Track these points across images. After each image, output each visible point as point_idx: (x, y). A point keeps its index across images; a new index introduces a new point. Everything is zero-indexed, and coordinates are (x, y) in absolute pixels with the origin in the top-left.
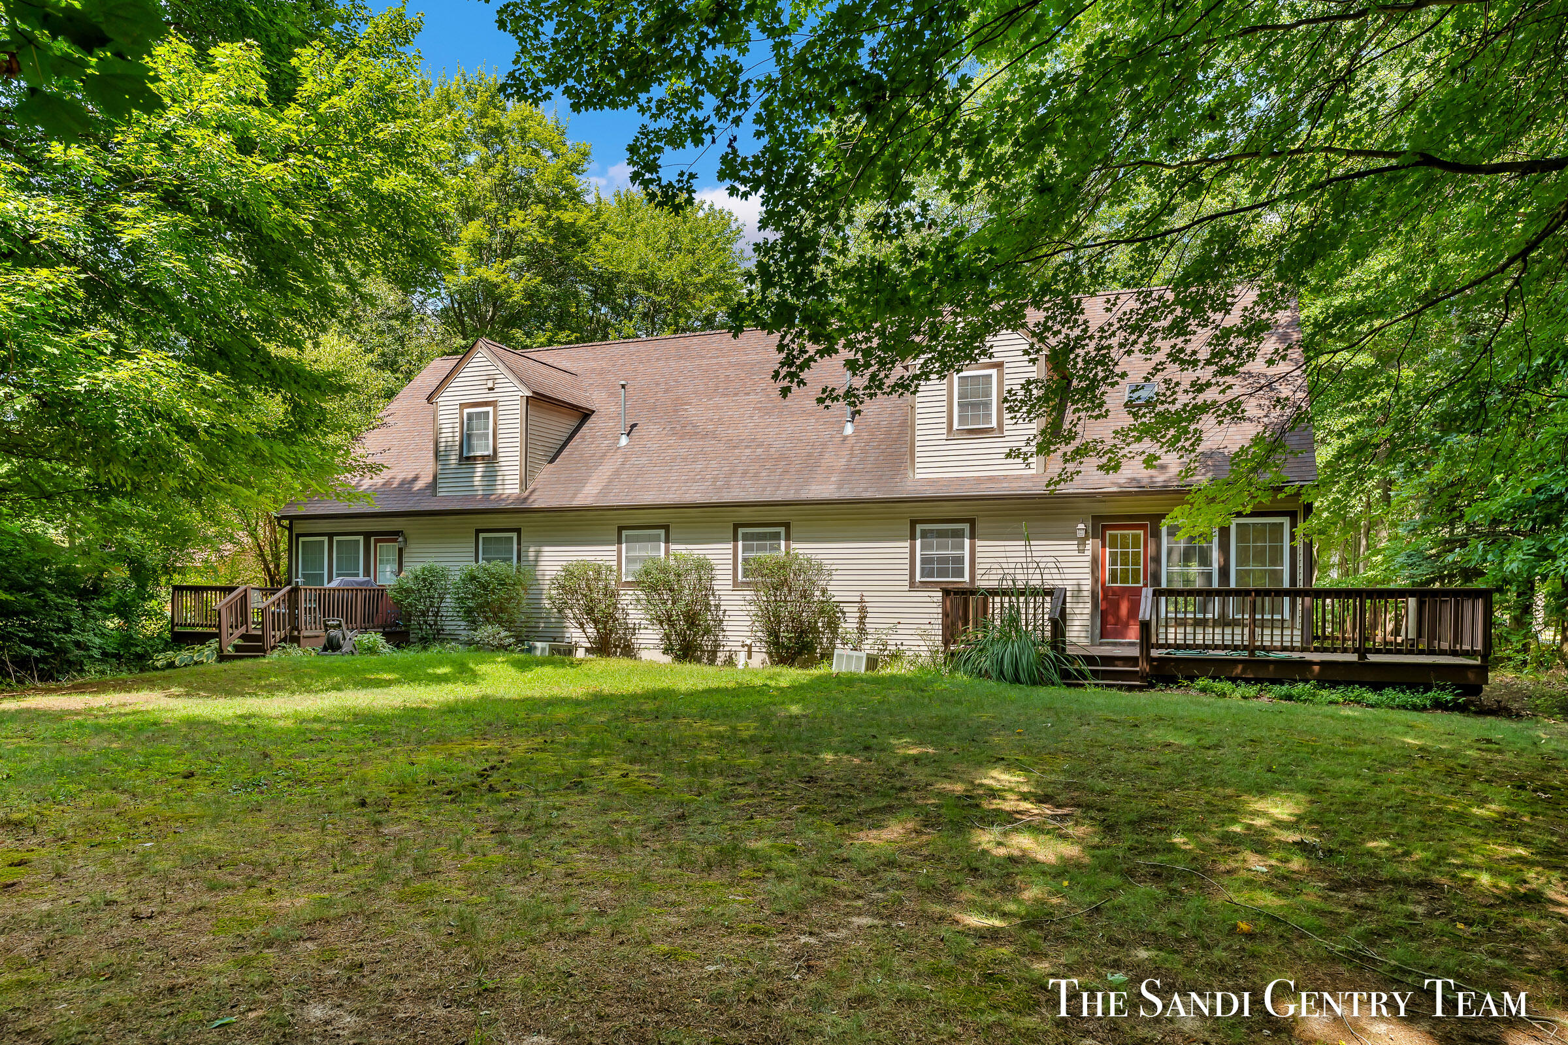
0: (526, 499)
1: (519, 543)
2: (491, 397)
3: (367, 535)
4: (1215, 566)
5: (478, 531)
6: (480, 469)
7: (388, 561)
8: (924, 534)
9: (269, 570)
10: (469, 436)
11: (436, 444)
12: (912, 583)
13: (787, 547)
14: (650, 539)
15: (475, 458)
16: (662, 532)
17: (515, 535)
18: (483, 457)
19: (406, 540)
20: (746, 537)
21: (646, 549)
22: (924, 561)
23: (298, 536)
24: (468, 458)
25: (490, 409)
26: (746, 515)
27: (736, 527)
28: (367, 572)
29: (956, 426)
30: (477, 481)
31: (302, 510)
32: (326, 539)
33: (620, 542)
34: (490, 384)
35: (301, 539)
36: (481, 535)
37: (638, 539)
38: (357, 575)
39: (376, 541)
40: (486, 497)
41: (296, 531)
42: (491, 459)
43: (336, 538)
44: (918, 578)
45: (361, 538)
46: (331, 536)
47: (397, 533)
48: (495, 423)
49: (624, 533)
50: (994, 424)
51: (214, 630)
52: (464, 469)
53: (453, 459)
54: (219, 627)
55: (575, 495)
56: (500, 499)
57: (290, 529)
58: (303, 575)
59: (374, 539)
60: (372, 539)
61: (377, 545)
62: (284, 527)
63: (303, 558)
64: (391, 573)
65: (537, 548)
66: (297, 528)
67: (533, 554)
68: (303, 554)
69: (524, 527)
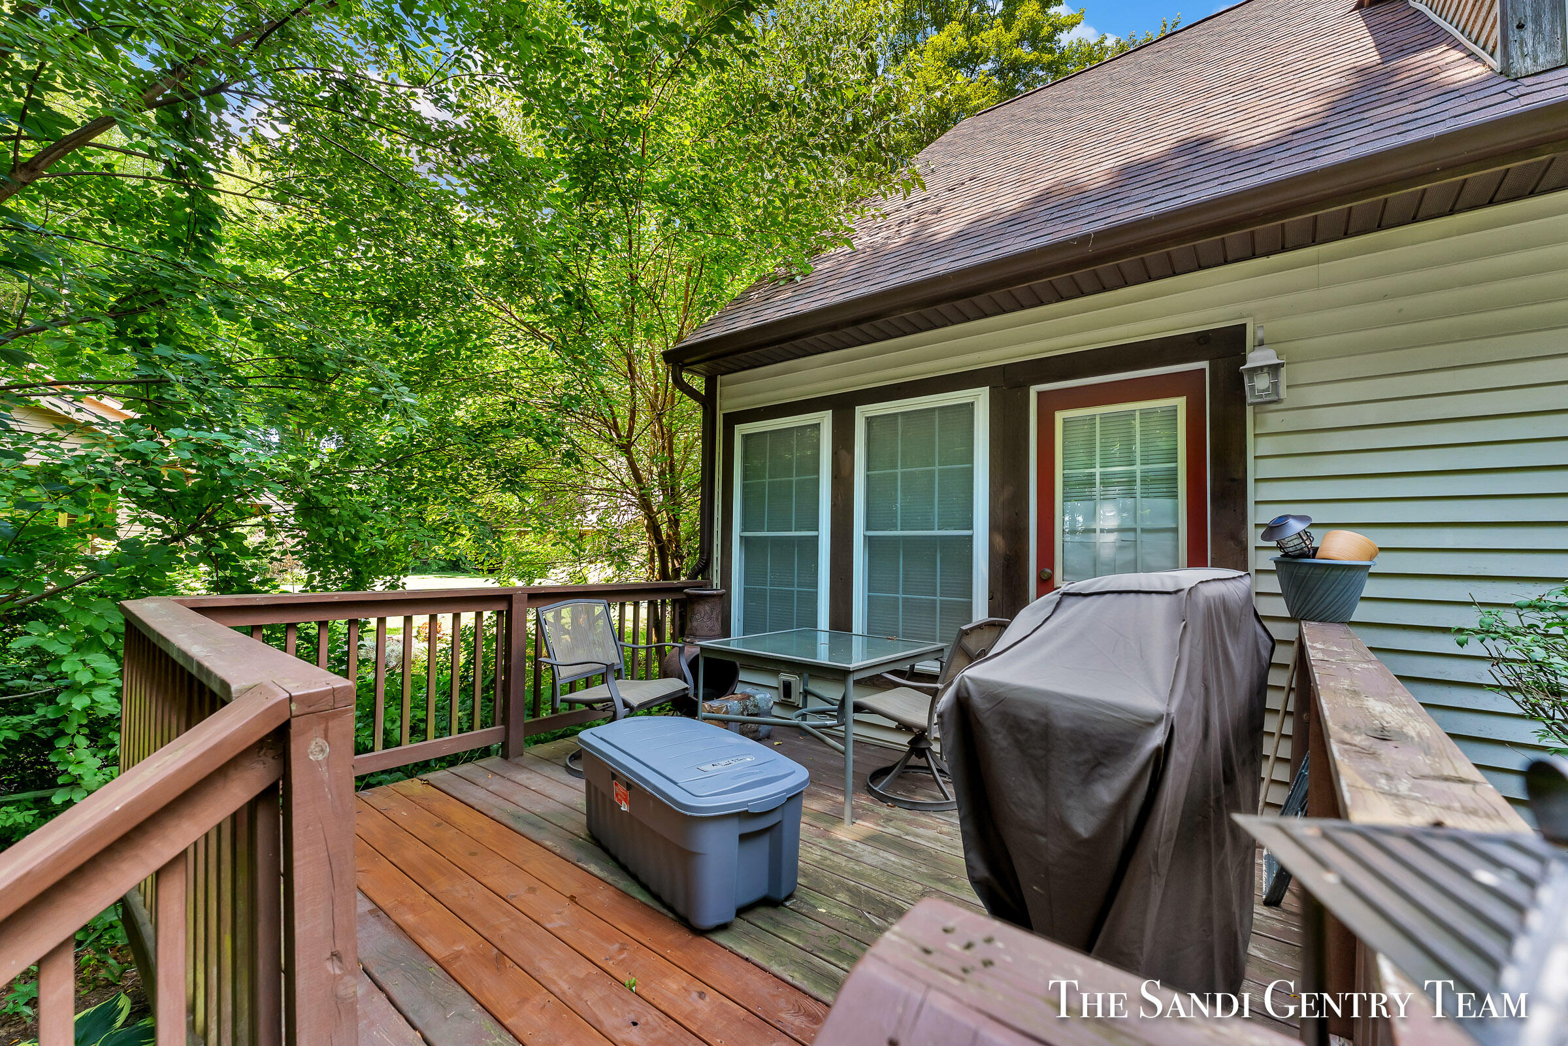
3: (1008, 383)
7: (1114, 486)
23: (733, 419)
31: (743, 326)
35: (741, 430)
39: (1052, 401)
41: (726, 404)
43: (862, 412)
45: (982, 399)
46: (845, 405)
57: (708, 402)
58: (745, 541)
59: (1039, 394)
60: (1034, 390)
61: (1060, 416)
62: (693, 394)
63: (745, 487)
64: (1130, 536)
66: (736, 393)
68: (745, 476)
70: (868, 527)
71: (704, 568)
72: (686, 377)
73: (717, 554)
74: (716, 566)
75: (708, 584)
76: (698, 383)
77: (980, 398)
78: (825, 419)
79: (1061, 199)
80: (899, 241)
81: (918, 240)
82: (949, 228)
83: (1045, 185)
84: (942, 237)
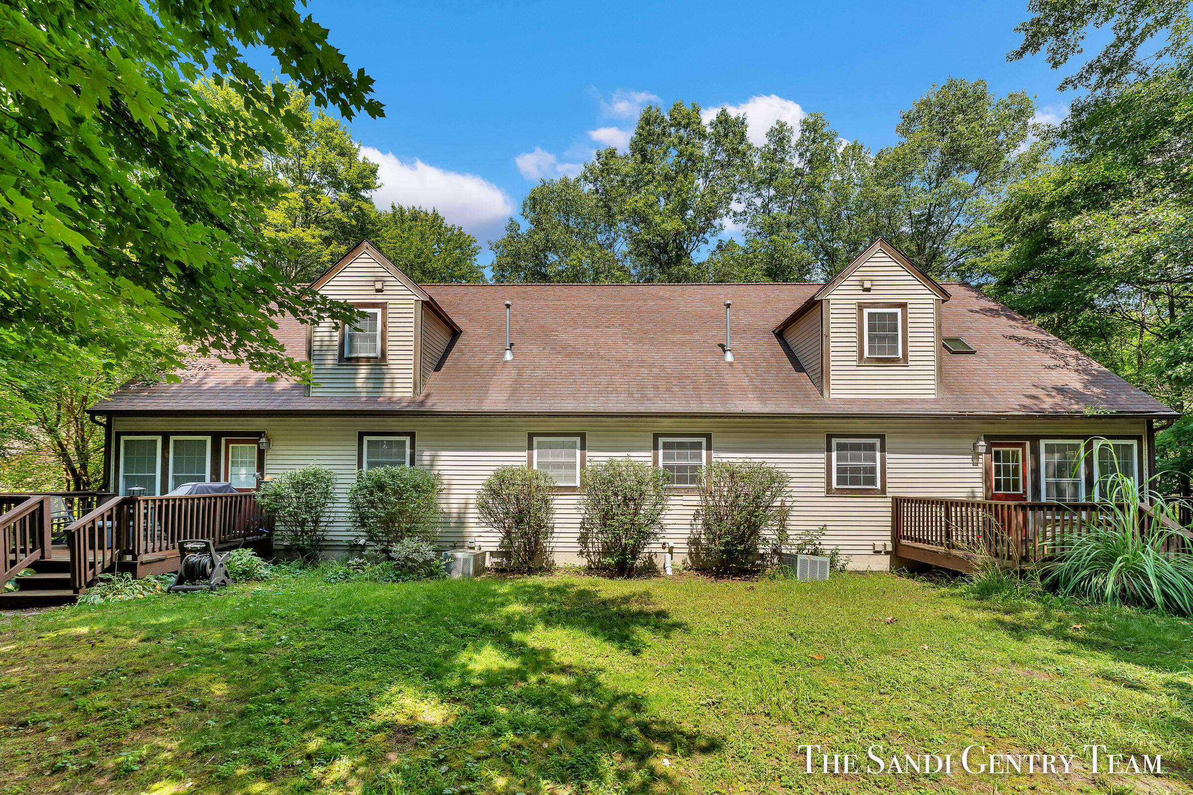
0: (422, 403)
1: (413, 446)
2: (379, 299)
3: (216, 436)
4: (1083, 477)
5: (361, 435)
6: (363, 371)
7: (243, 464)
8: (840, 447)
9: (73, 471)
10: (351, 337)
11: (310, 342)
12: (829, 491)
13: (709, 458)
14: (563, 446)
15: (358, 359)
16: (578, 440)
17: (408, 439)
18: (368, 359)
19: (269, 441)
20: (666, 446)
21: (560, 456)
22: (839, 470)
23: (119, 434)
24: (350, 359)
25: (379, 311)
26: (666, 425)
27: (656, 436)
28: (216, 476)
29: (866, 354)
30: (360, 382)
31: (124, 406)
33: (530, 448)
34: (379, 286)
35: (123, 438)
36: (366, 439)
37: (550, 446)
38: (203, 479)
39: (228, 443)
40: (372, 399)
41: (116, 428)
42: (379, 362)
43: (172, 438)
44: (834, 485)
45: (209, 439)
46: (166, 436)
47: (260, 434)
48: (384, 325)
49: (536, 440)
50: (900, 355)
52: (345, 370)
53: (331, 360)
55: (481, 401)
56: (390, 401)
57: (108, 428)
58: (125, 477)
59: (225, 439)
60: (223, 440)
61: (231, 446)
62: (100, 424)
63: (125, 458)
64: (246, 475)
65: (433, 453)
66: (119, 425)
67: (428, 458)
68: (126, 453)
69: (419, 431)
70: (174, 471)
71: (106, 486)
72: (98, 419)
73: (112, 480)
74: (112, 485)
75: (107, 490)
76: (102, 420)
78: (159, 439)
79: (239, 387)
80: (194, 381)
81: (199, 384)
82: (211, 382)
83: (242, 375)
84: (206, 387)
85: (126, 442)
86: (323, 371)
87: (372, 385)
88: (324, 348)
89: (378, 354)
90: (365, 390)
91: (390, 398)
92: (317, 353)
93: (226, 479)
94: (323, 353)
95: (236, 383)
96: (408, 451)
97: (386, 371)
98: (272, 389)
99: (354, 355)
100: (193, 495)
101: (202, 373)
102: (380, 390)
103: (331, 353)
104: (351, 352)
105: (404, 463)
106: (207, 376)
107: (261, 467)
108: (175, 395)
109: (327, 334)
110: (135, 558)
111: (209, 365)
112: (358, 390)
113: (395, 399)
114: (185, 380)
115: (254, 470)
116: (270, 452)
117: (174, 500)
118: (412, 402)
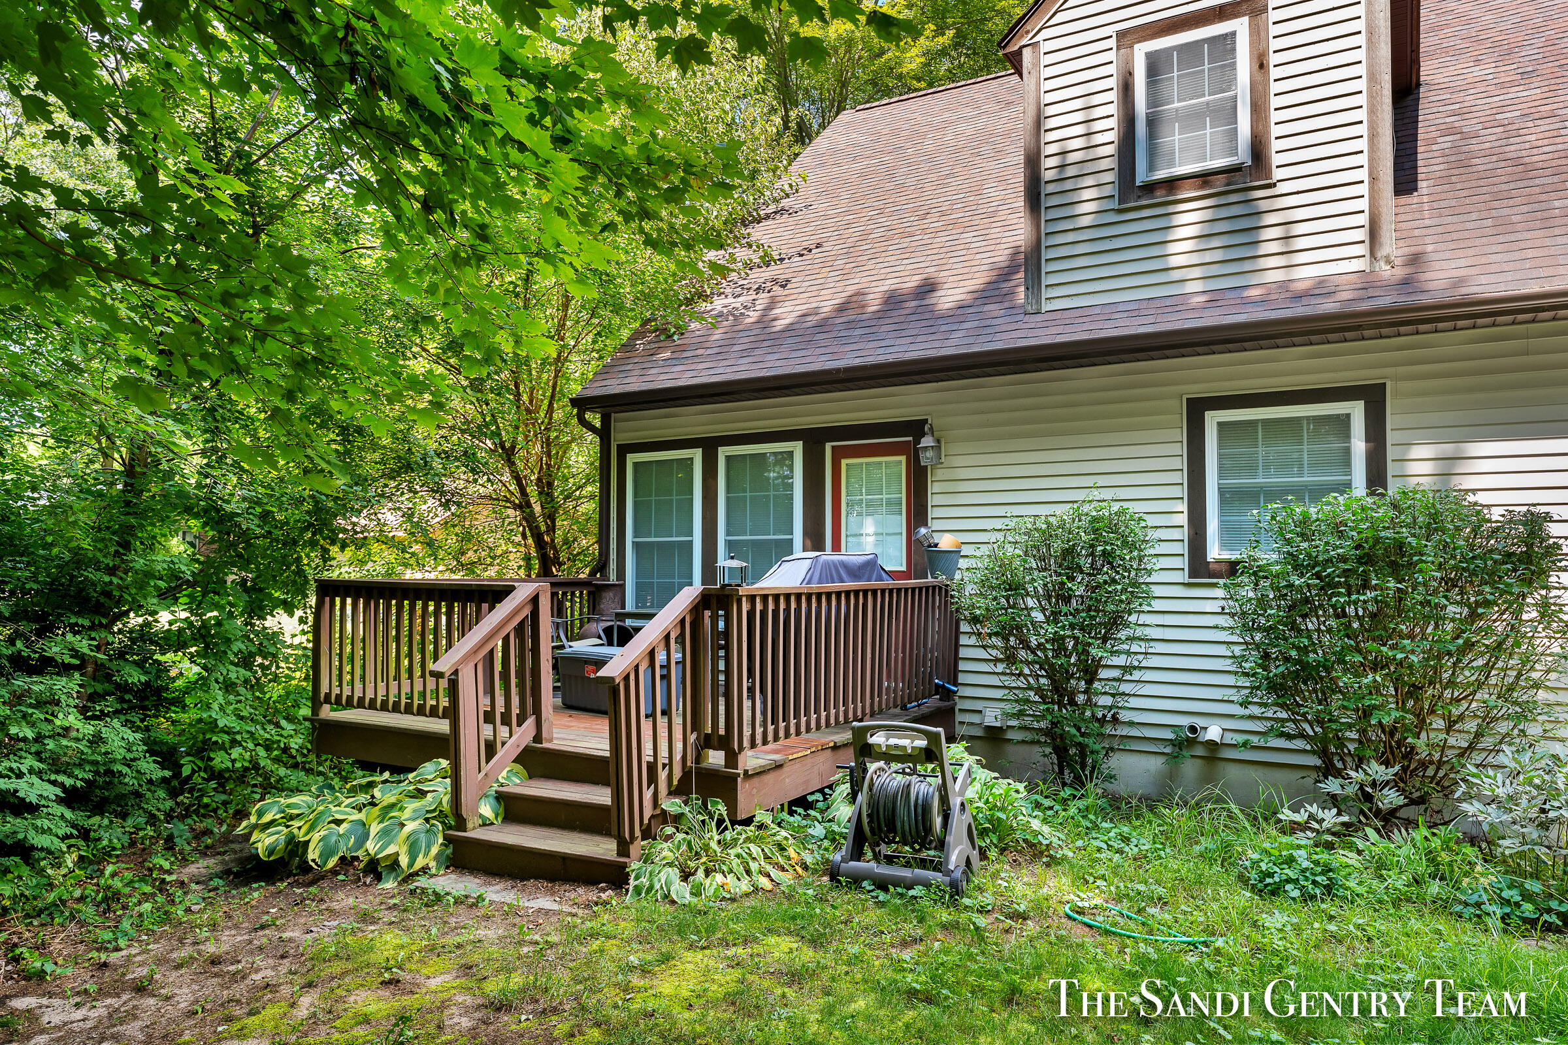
0: (1403, 285)
1: (1375, 432)
3: (814, 439)
5: (1197, 409)
6: (1190, 216)
7: (872, 508)
10: (1152, 122)
11: (1033, 162)
15: (1172, 184)
17: (1356, 411)
18: (1204, 178)
23: (624, 450)
24: (1150, 188)
25: (1241, 25)
30: (1182, 250)
31: (634, 384)
32: (697, 455)
35: (631, 458)
36: (1212, 419)
39: (838, 454)
40: (1227, 296)
41: (619, 437)
42: (1244, 179)
43: (723, 452)
46: (710, 446)
47: (917, 428)
48: (1261, 63)
51: (442, 726)
52: (1140, 223)
53: (1091, 201)
54: (452, 713)
56: (1291, 291)
57: (604, 434)
58: (636, 545)
59: (833, 447)
60: (828, 446)
61: (844, 462)
62: (592, 428)
63: (636, 504)
64: (880, 538)
65: (1448, 449)
66: (627, 429)
67: (1427, 468)
68: (636, 495)
69: (1396, 378)
70: (728, 533)
71: (601, 566)
72: (588, 416)
73: (613, 556)
74: (613, 566)
75: (605, 576)
76: (596, 420)
77: (797, 448)
79: (850, 315)
80: (753, 316)
81: (764, 321)
82: (786, 315)
83: (851, 290)
84: (780, 325)
85: (636, 465)
86: (1070, 237)
87: (1218, 255)
88: (1071, 171)
89: (1243, 156)
90: (1197, 272)
91: (1284, 285)
92: (1051, 188)
93: (836, 547)
94: (1068, 185)
95: (842, 309)
96: (1359, 446)
97: (1264, 205)
98: (930, 309)
99: (1161, 174)
100: (815, 587)
101: (763, 299)
102: (1247, 266)
103: (1089, 181)
104: (1151, 167)
105: (1348, 485)
106: (772, 304)
107: (918, 513)
108: (722, 352)
109: (1080, 130)
110: (732, 758)
111: (775, 281)
112: (1176, 275)
113: (1300, 286)
114: (736, 318)
115: (899, 522)
116: (940, 474)
117: (765, 598)
118: (1367, 282)
